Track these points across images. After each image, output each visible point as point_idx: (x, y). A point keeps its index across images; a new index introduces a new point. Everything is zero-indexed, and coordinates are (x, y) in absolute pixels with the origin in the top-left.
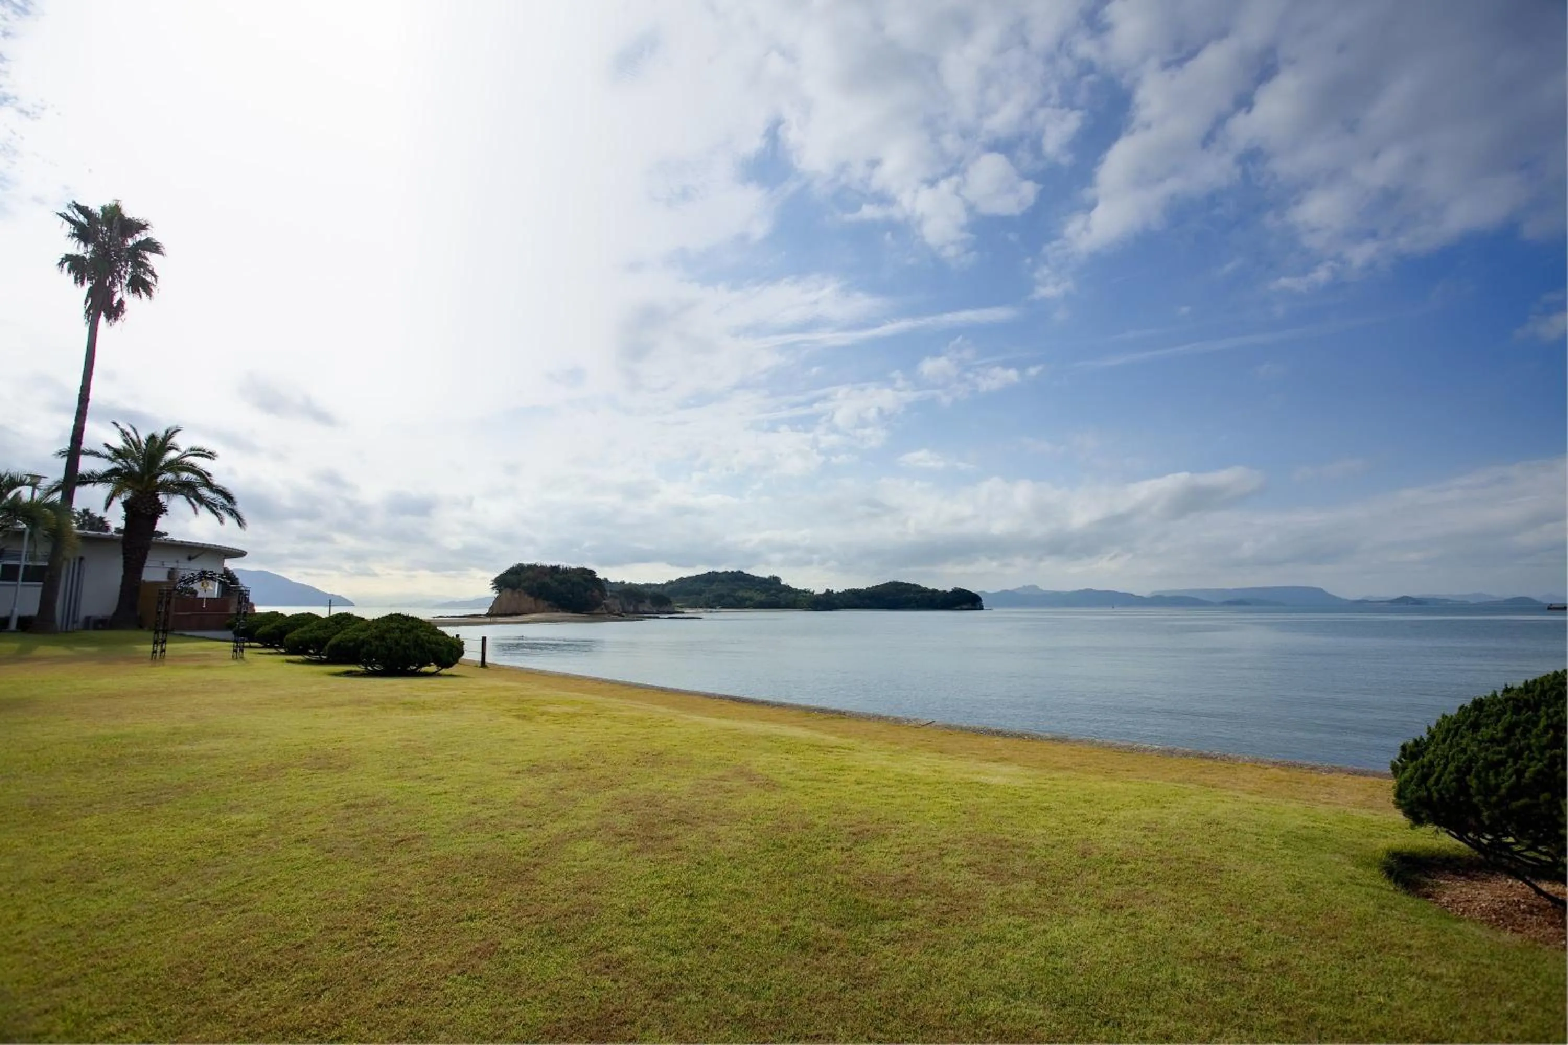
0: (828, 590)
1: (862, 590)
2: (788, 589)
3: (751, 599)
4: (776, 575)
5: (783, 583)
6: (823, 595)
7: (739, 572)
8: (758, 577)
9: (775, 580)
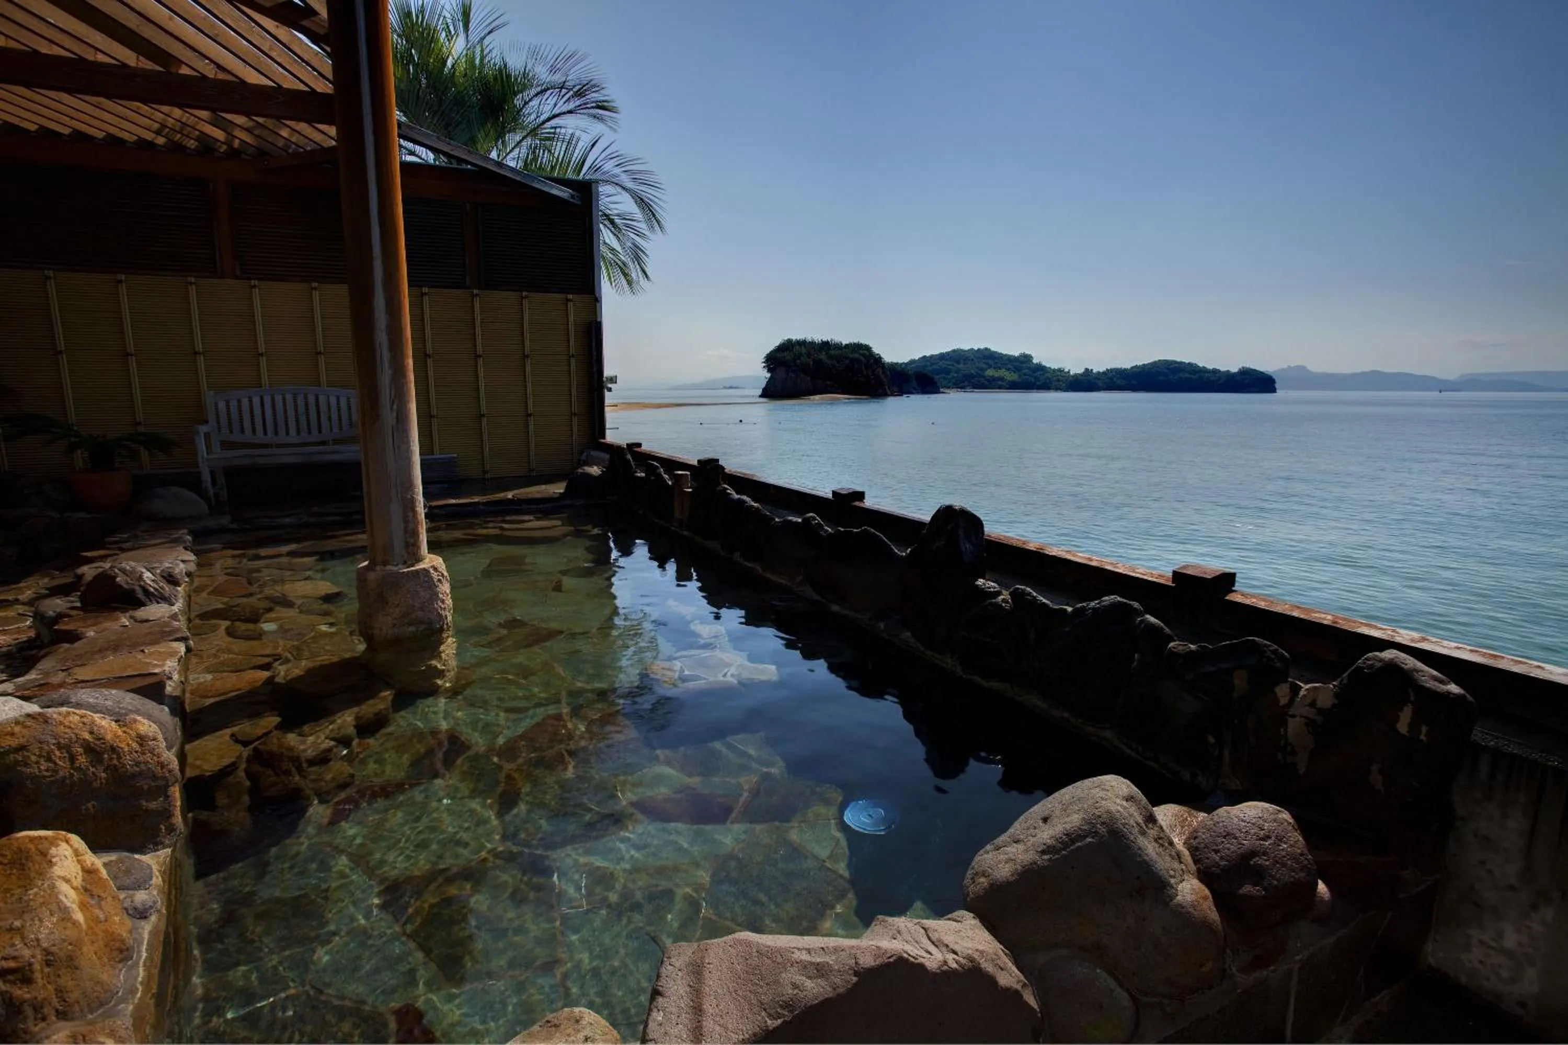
0: (1087, 370)
1: (1125, 370)
2: (1040, 368)
3: (1001, 379)
4: (1027, 352)
5: (1035, 361)
6: (1081, 375)
7: (986, 349)
8: (1006, 355)
9: (1027, 358)
